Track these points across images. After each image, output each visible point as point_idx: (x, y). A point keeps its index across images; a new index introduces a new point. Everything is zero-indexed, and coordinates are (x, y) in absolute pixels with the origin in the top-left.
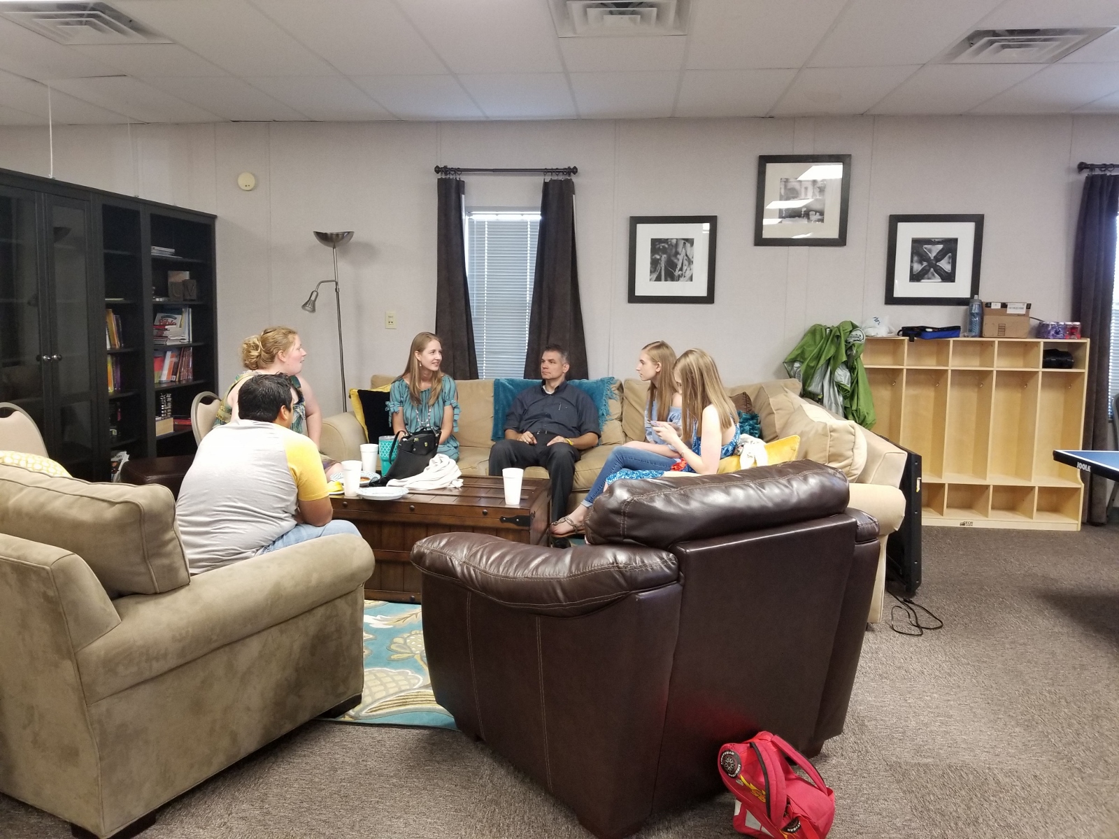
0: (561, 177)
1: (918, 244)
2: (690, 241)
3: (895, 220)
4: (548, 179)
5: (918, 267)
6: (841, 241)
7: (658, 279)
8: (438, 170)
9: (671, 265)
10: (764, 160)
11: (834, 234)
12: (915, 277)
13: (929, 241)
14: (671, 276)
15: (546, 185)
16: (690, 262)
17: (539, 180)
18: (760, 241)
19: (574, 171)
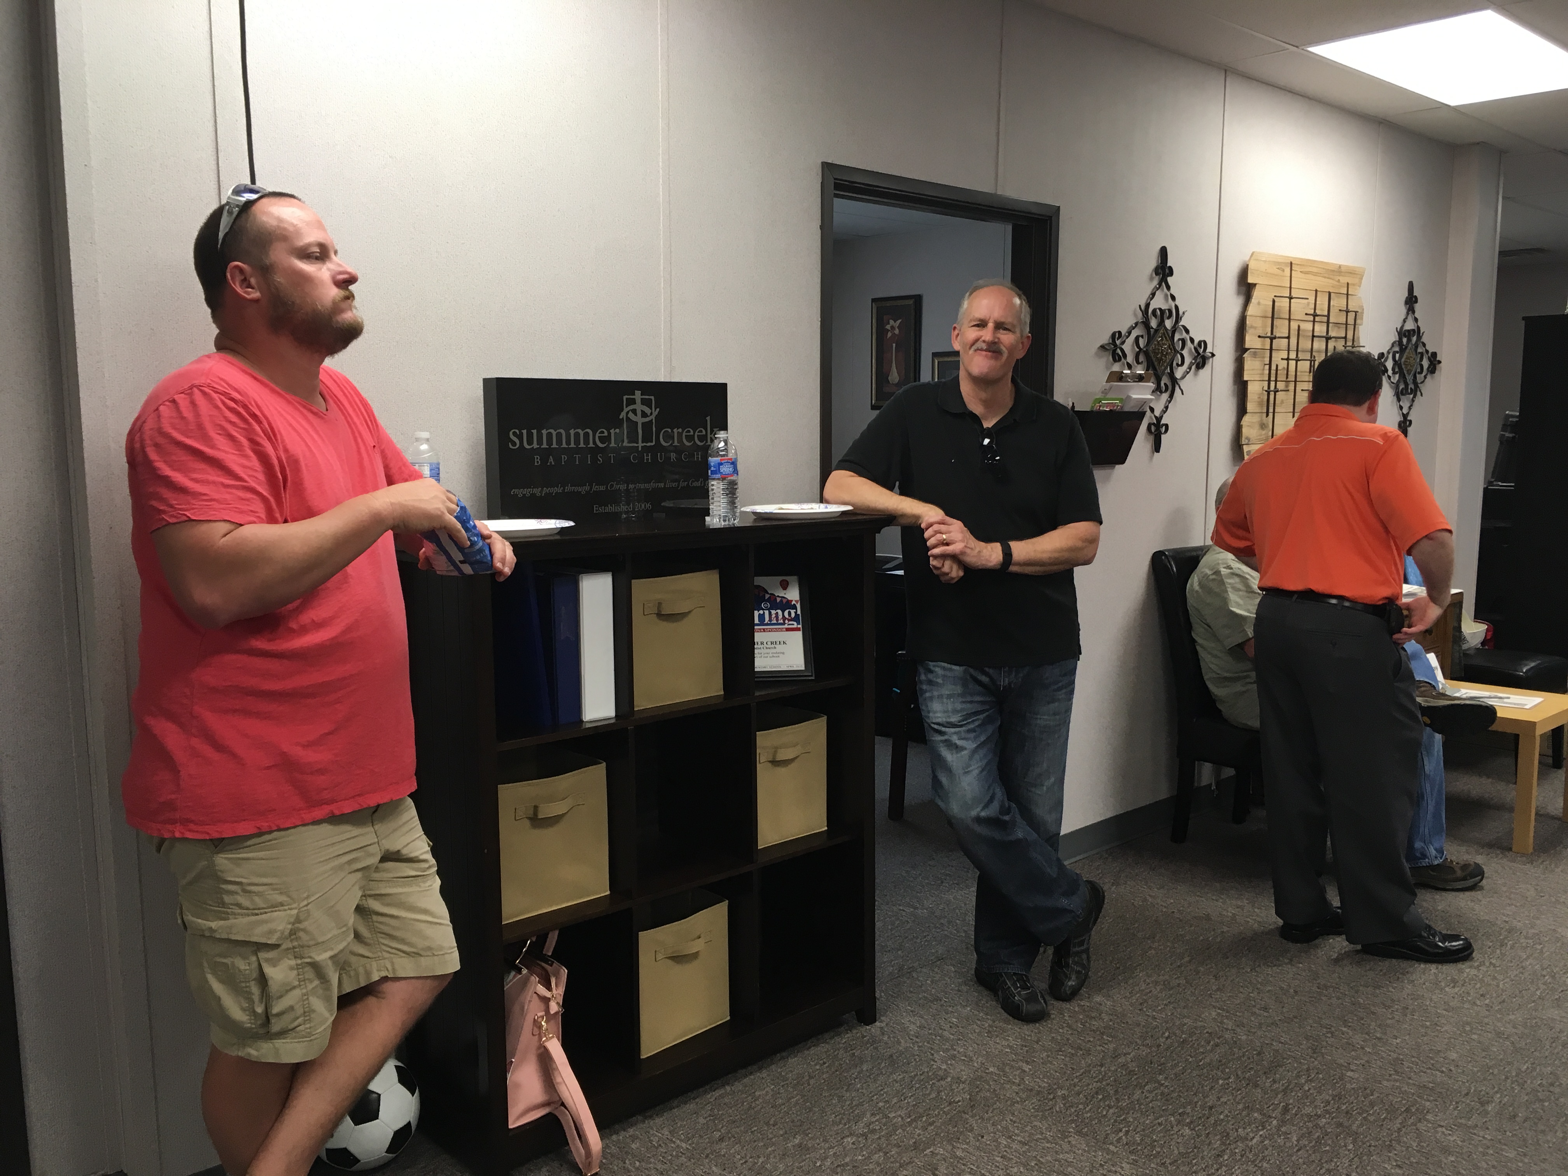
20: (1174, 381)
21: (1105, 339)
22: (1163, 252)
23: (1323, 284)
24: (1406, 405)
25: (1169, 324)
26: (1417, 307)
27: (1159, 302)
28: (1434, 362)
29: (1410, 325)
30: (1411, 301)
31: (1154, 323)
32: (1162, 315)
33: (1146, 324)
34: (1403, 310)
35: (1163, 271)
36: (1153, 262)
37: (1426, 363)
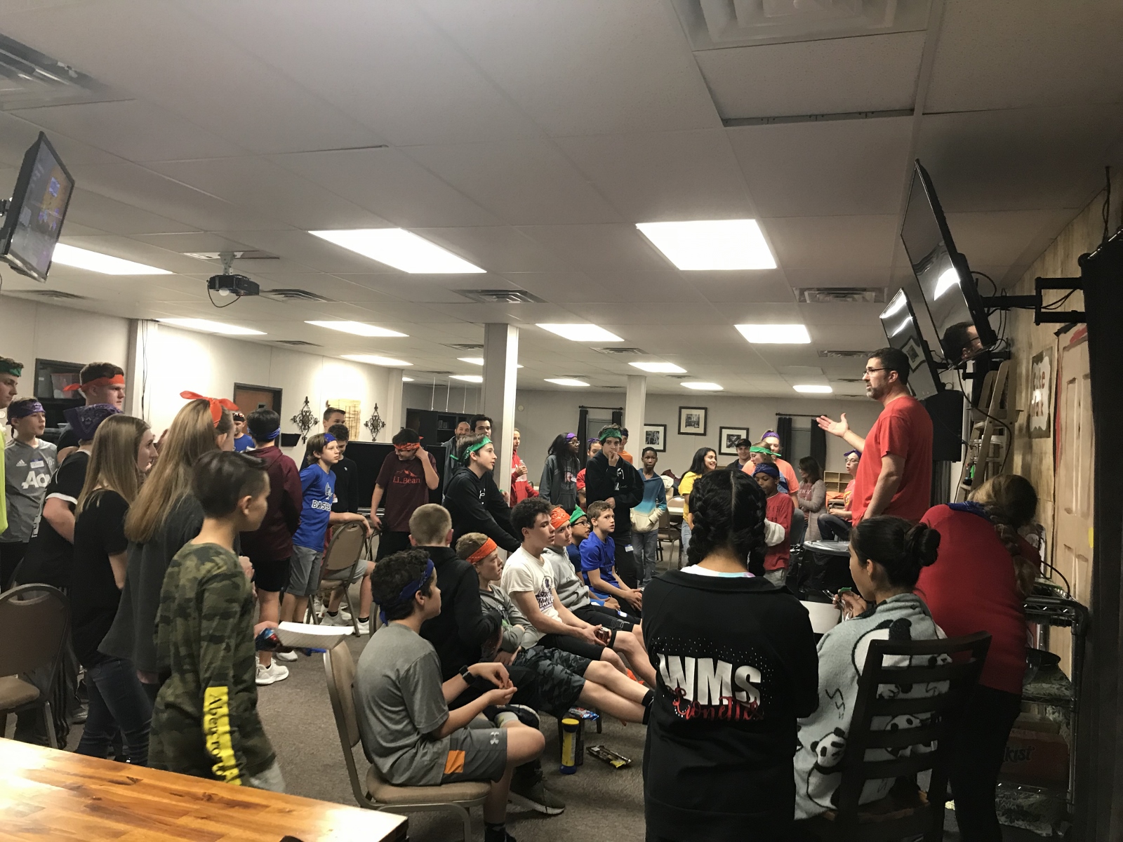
0: (618, 411)
1: (729, 436)
2: (658, 432)
3: (721, 428)
4: (614, 410)
5: (729, 443)
6: (704, 434)
7: (648, 443)
8: (580, 407)
9: (652, 440)
10: (681, 408)
11: (702, 432)
12: (728, 447)
13: (732, 435)
14: (652, 443)
15: (613, 413)
16: (658, 438)
17: (611, 411)
18: (680, 433)
19: (621, 409)
20: (309, 427)
21: (292, 417)
22: (307, 397)
23: (350, 405)
24: (374, 435)
25: (308, 414)
26: (378, 410)
27: (306, 409)
28: (384, 425)
29: (376, 414)
30: (376, 408)
31: (304, 414)
32: (306, 412)
33: (302, 414)
34: (374, 410)
35: (307, 402)
36: (304, 400)
37: (381, 424)
